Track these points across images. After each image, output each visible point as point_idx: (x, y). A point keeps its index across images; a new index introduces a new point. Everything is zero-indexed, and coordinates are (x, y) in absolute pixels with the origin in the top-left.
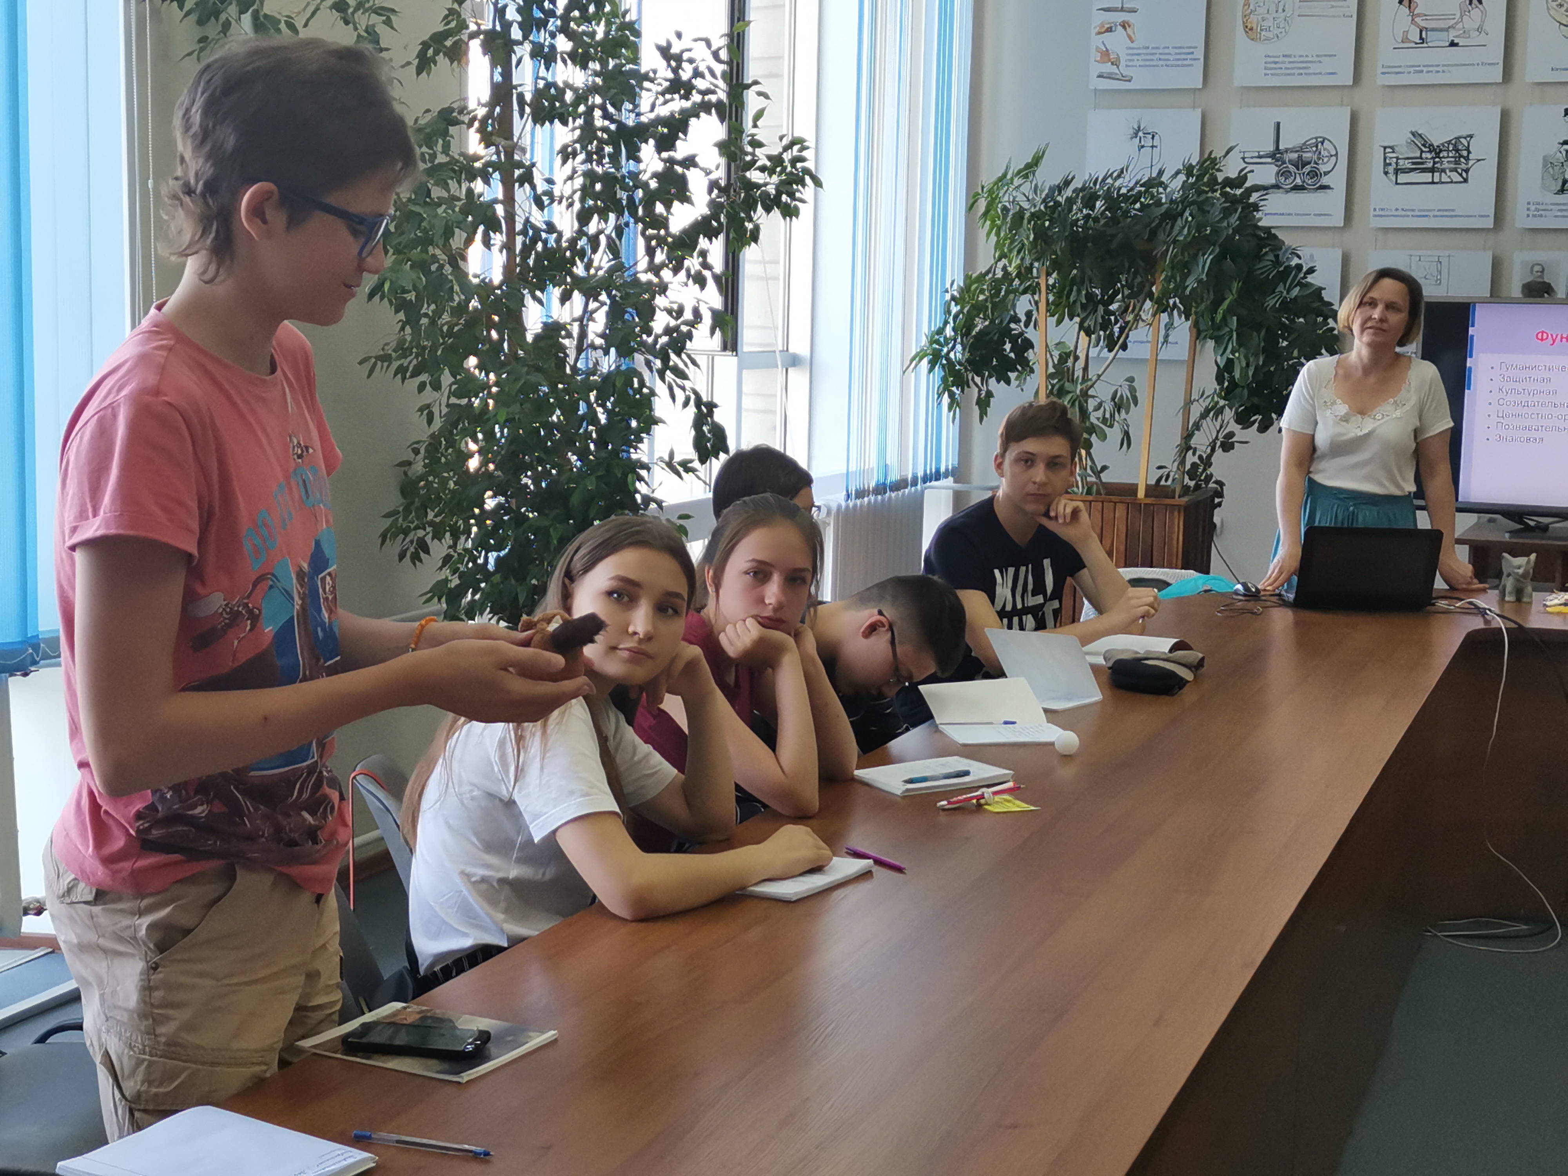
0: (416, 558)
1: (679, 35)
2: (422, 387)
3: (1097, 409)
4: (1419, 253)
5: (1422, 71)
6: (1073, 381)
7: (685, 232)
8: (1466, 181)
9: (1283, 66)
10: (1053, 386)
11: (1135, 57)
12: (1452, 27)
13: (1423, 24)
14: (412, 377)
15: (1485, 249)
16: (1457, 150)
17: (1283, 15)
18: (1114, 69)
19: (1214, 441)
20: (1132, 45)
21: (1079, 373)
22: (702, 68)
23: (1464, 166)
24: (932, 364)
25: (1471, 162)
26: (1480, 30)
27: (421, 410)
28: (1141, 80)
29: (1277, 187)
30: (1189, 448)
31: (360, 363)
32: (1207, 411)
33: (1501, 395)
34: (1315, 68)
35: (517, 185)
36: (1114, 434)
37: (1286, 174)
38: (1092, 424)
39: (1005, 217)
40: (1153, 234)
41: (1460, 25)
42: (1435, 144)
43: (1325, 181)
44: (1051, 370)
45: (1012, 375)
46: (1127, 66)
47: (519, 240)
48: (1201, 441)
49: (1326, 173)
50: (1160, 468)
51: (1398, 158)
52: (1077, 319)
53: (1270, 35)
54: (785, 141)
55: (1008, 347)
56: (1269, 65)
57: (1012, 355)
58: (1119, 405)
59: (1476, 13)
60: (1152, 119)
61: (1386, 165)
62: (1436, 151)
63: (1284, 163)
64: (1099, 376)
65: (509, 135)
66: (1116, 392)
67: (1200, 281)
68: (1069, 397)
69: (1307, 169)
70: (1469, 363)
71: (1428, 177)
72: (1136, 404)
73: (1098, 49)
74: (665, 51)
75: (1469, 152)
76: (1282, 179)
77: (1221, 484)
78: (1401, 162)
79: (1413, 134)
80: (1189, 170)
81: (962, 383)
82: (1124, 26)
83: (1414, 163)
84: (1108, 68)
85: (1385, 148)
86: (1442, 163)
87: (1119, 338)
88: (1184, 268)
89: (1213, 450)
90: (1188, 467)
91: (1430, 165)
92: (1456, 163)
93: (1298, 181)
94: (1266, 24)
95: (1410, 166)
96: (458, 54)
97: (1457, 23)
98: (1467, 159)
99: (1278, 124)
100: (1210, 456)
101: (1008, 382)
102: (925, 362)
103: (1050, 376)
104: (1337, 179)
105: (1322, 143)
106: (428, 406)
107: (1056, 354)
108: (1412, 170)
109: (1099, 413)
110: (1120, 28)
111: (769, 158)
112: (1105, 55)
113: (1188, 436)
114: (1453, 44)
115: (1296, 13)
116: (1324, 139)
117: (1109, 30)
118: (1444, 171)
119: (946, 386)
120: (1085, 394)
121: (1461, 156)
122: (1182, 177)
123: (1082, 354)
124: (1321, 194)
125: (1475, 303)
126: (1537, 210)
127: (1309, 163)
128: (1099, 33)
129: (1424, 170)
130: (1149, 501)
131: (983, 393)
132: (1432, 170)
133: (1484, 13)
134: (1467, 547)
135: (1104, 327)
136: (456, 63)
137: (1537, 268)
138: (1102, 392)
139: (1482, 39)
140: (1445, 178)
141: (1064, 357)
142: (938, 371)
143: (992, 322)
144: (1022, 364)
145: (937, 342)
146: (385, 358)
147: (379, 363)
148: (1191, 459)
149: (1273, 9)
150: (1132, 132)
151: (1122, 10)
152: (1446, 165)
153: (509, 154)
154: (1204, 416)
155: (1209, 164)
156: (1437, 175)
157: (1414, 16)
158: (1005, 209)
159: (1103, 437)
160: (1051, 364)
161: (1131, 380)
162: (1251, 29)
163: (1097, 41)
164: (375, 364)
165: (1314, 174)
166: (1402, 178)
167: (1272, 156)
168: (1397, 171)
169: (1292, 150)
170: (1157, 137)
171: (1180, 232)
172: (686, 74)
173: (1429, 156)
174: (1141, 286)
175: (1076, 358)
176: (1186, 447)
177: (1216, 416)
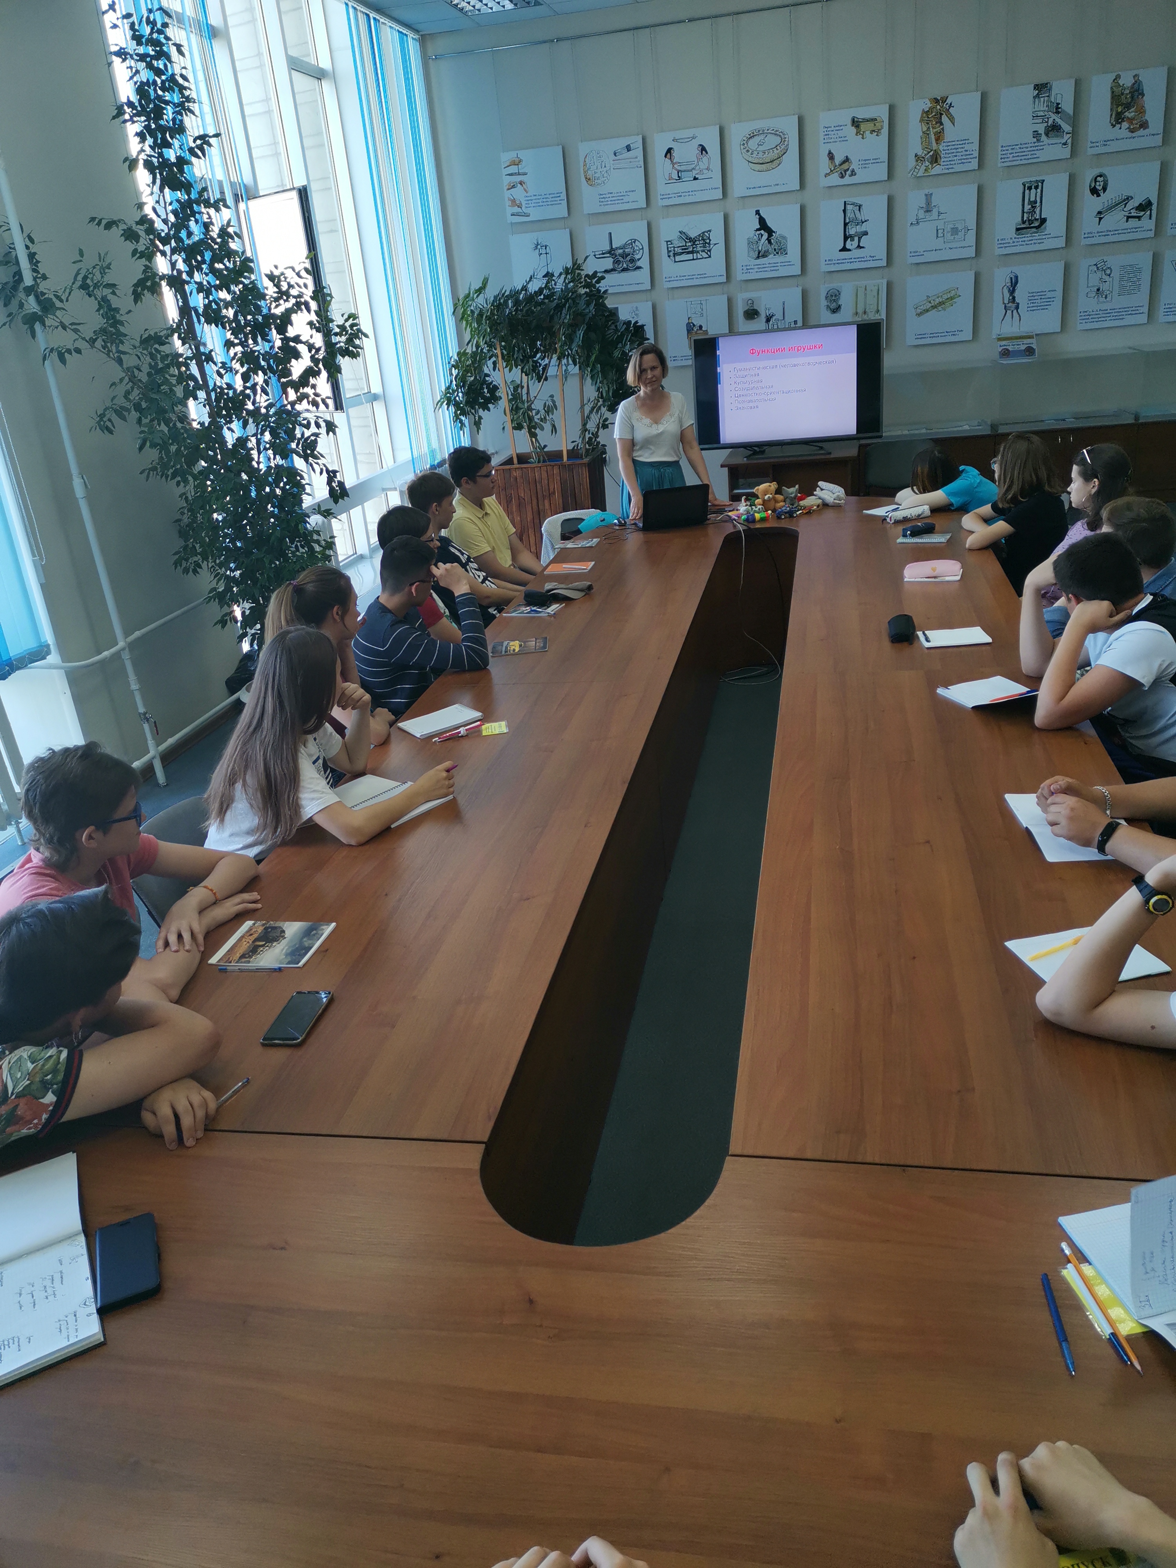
0: (195, 572)
1: (276, 267)
2: (178, 484)
3: (537, 414)
4: (691, 299)
5: (681, 196)
6: (523, 402)
7: (301, 377)
8: (710, 257)
9: (609, 199)
10: (513, 405)
11: (530, 202)
12: (693, 169)
13: (679, 168)
14: (171, 480)
15: (723, 294)
16: (703, 240)
17: (605, 169)
18: (519, 210)
19: (598, 425)
20: (527, 195)
21: (525, 397)
22: (292, 283)
23: (708, 248)
24: (448, 404)
25: (711, 246)
26: (708, 169)
27: (181, 496)
28: (535, 214)
29: (613, 270)
30: (586, 430)
31: (141, 473)
32: (593, 408)
33: (736, 385)
34: (626, 199)
35: (205, 363)
36: (547, 426)
37: (616, 262)
38: (536, 422)
39: (473, 316)
40: (552, 318)
41: (698, 167)
42: (693, 237)
43: (639, 264)
44: (510, 397)
45: (490, 406)
46: (526, 207)
47: (213, 395)
48: (591, 426)
49: (639, 259)
50: (573, 442)
51: (674, 247)
52: (519, 367)
53: (599, 181)
54: (346, 316)
55: (486, 390)
56: (602, 200)
57: (488, 395)
58: (549, 410)
59: (705, 159)
60: (544, 237)
61: (669, 252)
62: (693, 241)
63: (616, 256)
64: (535, 397)
65: (195, 337)
66: (545, 403)
67: (579, 346)
68: (522, 411)
69: (628, 258)
70: (719, 370)
71: (690, 256)
72: (556, 410)
73: (509, 199)
74: (271, 277)
75: (710, 240)
76: (616, 265)
77: (604, 446)
78: (676, 249)
79: (680, 232)
80: (567, 271)
81: (464, 413)
82: (521, 183)
83: (682, 249)
84: (516, 210)
85: (667, 242)
86: (696, 247)
87: (543, 374)
88: (570, 339)
89: (598, 430)
90: (587, 440)
91: (691, 249)
92: (704, 247)
93: (625, 265)
94: (597, 175)
95: (681, 251)
96: (155, 290)
97: (696, 166)
98: (709, 244)
99: (610, 234)
100: (597, 432)
101: (489, 410)
102: (445, 406)
103: (510, 401)
104: (644, 263)
105: (634, 242)
106: (184, 494)
107: (511, 387)
108: (683, 253)
109: (538, 416)
110: (519, 185)
111: (338, 326)
112: (513, 202)
113: (584, 425)
114: (695, 179)
115: (612, 167)
116: (635, 240)
117: (514, 187)
118: (698, 252)
119: (456, 417)
120: (530, 409)
121: (706, 243)
122: (563, 276)
123: (525, 384)
124: (637, 272)
125: (718, 338)
126: (747, 269)
127: (629, 255)
128: (508, 189)
129: (688, 253)
130: (570, 462)
131: (477, 418)
132: (692, 252)
133: (709, 159)
134: (727, 469)
135: (534, 371)
136: (155, 295)
137: (750, 302)
138: (538, 405)
139: (710, 174)
140: (699, 256)
141: (516, 388)
142: (452, 409)
143: (476, 377)
144: (494, 398)
145: (449, 393)
146: (154, 469)
147: (151, 472)
148: (587, 436)
149: (599, 167)
150: (534, 246)
151: (519, 174)
152: (699, 249)
153: (197, 348)
154: (591, 411)
155: (577, 266)
156: (695, 255)
157: (673, 164)
158: (472, 312)
159: (542, 429)
160: (510, 394)
161: (552, 396)
162: (589, 179)
163: (507, 194)
164: (149, 473)
165: (633, 261)
166: (678, 258)
167: (609, 252)
168: (675, 255)
169: (620, 248)
170: (548, 248)
171: (565, 318)
172: (284, 287)
173: (690, 244)
174: (550, 345)
175: (522, 387)
176: (585, 430)
177: (597, 412)
